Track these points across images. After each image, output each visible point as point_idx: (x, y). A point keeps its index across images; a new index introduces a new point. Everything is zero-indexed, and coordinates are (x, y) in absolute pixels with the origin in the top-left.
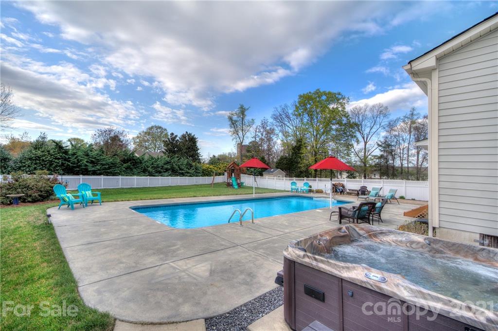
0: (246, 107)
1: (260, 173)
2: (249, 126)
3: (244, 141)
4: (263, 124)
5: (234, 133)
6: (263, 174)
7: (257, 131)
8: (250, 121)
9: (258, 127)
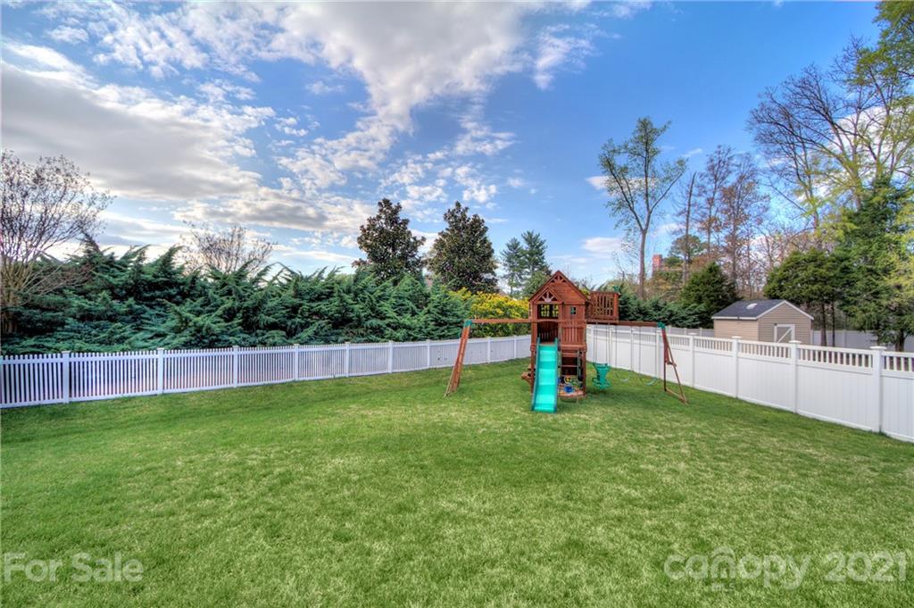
0: (657, 124)
1: (701, 318)
2: (669, 179)
3: (650, 225)
4: (713, 167)
5: (621, 206)
6: (712, 322)
7: (695, 191)
8: (672, 163)
9: (698, 180)
